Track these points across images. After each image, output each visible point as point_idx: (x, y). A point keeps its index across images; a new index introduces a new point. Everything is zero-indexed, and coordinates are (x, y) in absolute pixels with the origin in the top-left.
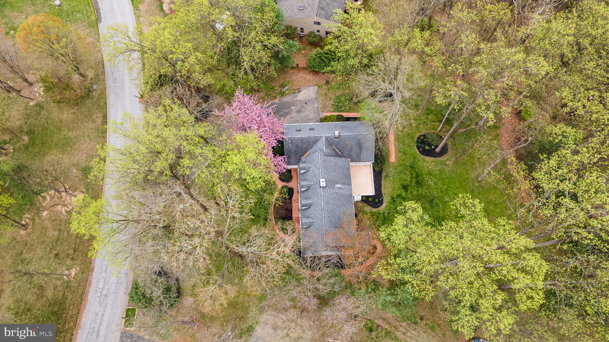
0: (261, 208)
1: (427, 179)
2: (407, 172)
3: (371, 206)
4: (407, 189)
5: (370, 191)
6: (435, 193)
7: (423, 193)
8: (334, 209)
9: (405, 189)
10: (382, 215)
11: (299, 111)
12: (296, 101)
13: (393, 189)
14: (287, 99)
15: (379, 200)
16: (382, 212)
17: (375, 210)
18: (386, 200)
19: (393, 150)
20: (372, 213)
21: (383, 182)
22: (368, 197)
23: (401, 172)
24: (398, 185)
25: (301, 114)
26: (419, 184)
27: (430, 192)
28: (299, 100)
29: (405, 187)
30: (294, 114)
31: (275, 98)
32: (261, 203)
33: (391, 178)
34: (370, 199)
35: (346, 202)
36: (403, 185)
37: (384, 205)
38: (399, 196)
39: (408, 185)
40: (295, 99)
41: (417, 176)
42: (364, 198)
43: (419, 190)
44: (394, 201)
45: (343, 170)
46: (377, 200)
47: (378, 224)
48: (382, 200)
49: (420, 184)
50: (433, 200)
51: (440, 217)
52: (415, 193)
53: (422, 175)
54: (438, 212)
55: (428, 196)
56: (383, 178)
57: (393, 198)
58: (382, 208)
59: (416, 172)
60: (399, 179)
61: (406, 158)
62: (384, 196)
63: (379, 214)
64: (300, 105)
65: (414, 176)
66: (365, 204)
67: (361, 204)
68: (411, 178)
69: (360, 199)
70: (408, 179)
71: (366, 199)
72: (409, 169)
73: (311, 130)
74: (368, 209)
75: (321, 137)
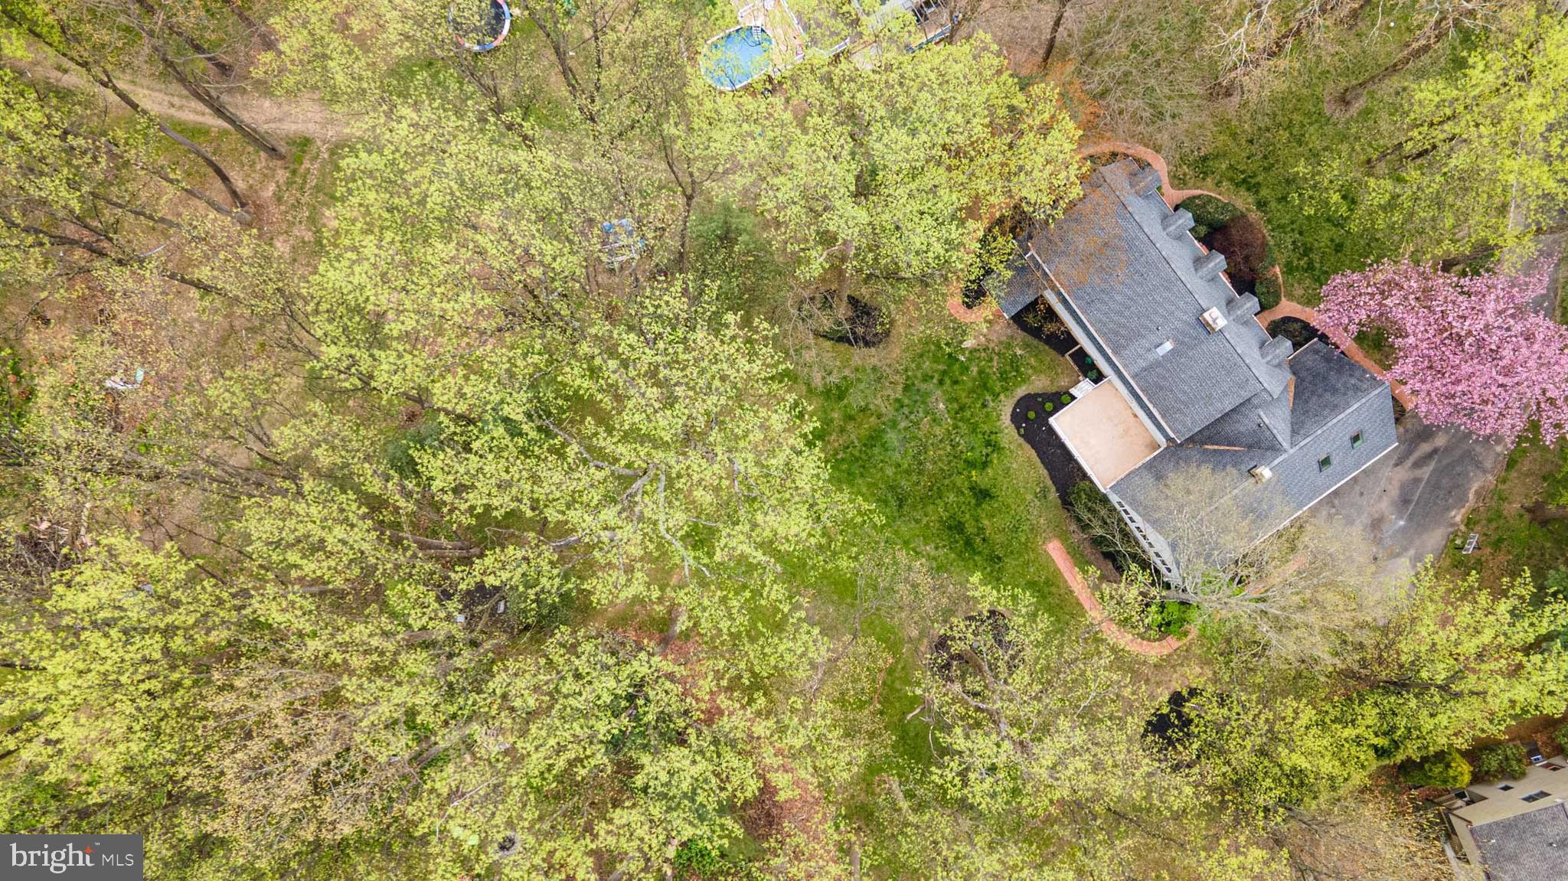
0: (1292, 223)
1: (941, 552)
2: (999, 538)
3: (1039, 395)
4: (975, 494)
5: (1061, 423)
6: (904, 528)
7: (930, 508)
8: (1140, 284)
9: (981, 491)
10: (997, 389)
11: (1376, 524)
12: (1405, 549)
13: (1008, 471)
14: (1436, 538)
15: (1027, 420)
16: (1002, 397)
17: (1021, 391)
18: (1009, 434)
19: (1067, 575)
20: (1024, 381)
21: (1044, 472)
22: (1056, 410)
23: (1016, 529)
24: (1004, 491)
25: (1365, 519)
26: (955, 527)
27: (917, 521)
28: (1398, 555)
29: (983, 495)
30: (1384, 506)
31: (1469, 523)
32: (1301, 233)
33: (1029, 497)
34: (1049, 406)
35: (1120, 325)
36: (991, 498)
37: (1007, 420)
38: (985, 465)
39: (978, 505)
40: (1412, 552)
41: (968, 543)
42: (1065, 398)
43: (946, 510)
44: (988, 444)
45: (1178, 400)
46: (1032, 415)
47: (995, 363)
48: (1018, 428)
49: (950, 528)
50: (900, 506)
51: (862, 475)
52: (952, 497)
53: (960, 555)
54: (870, 485)
55: (914, 507)
56: (1049, 482)
57: (997, 447)
58: (1006, 408)
59: (979, 553)
60: (1008, 506)
61: (1023, 576)
62: (1021, 440)
63: (1006, 390)
64: (1388, 542)
65: (978, 540)
66: (1054, 389)
67: (1063, 382)
68: (981, 530)
69: (1073, 391)
70: (986, 522)
71: (1060, 399)
72: (999, 552)
73: (1325, 462)
74: (1039, 384)
75: (1293, 445)
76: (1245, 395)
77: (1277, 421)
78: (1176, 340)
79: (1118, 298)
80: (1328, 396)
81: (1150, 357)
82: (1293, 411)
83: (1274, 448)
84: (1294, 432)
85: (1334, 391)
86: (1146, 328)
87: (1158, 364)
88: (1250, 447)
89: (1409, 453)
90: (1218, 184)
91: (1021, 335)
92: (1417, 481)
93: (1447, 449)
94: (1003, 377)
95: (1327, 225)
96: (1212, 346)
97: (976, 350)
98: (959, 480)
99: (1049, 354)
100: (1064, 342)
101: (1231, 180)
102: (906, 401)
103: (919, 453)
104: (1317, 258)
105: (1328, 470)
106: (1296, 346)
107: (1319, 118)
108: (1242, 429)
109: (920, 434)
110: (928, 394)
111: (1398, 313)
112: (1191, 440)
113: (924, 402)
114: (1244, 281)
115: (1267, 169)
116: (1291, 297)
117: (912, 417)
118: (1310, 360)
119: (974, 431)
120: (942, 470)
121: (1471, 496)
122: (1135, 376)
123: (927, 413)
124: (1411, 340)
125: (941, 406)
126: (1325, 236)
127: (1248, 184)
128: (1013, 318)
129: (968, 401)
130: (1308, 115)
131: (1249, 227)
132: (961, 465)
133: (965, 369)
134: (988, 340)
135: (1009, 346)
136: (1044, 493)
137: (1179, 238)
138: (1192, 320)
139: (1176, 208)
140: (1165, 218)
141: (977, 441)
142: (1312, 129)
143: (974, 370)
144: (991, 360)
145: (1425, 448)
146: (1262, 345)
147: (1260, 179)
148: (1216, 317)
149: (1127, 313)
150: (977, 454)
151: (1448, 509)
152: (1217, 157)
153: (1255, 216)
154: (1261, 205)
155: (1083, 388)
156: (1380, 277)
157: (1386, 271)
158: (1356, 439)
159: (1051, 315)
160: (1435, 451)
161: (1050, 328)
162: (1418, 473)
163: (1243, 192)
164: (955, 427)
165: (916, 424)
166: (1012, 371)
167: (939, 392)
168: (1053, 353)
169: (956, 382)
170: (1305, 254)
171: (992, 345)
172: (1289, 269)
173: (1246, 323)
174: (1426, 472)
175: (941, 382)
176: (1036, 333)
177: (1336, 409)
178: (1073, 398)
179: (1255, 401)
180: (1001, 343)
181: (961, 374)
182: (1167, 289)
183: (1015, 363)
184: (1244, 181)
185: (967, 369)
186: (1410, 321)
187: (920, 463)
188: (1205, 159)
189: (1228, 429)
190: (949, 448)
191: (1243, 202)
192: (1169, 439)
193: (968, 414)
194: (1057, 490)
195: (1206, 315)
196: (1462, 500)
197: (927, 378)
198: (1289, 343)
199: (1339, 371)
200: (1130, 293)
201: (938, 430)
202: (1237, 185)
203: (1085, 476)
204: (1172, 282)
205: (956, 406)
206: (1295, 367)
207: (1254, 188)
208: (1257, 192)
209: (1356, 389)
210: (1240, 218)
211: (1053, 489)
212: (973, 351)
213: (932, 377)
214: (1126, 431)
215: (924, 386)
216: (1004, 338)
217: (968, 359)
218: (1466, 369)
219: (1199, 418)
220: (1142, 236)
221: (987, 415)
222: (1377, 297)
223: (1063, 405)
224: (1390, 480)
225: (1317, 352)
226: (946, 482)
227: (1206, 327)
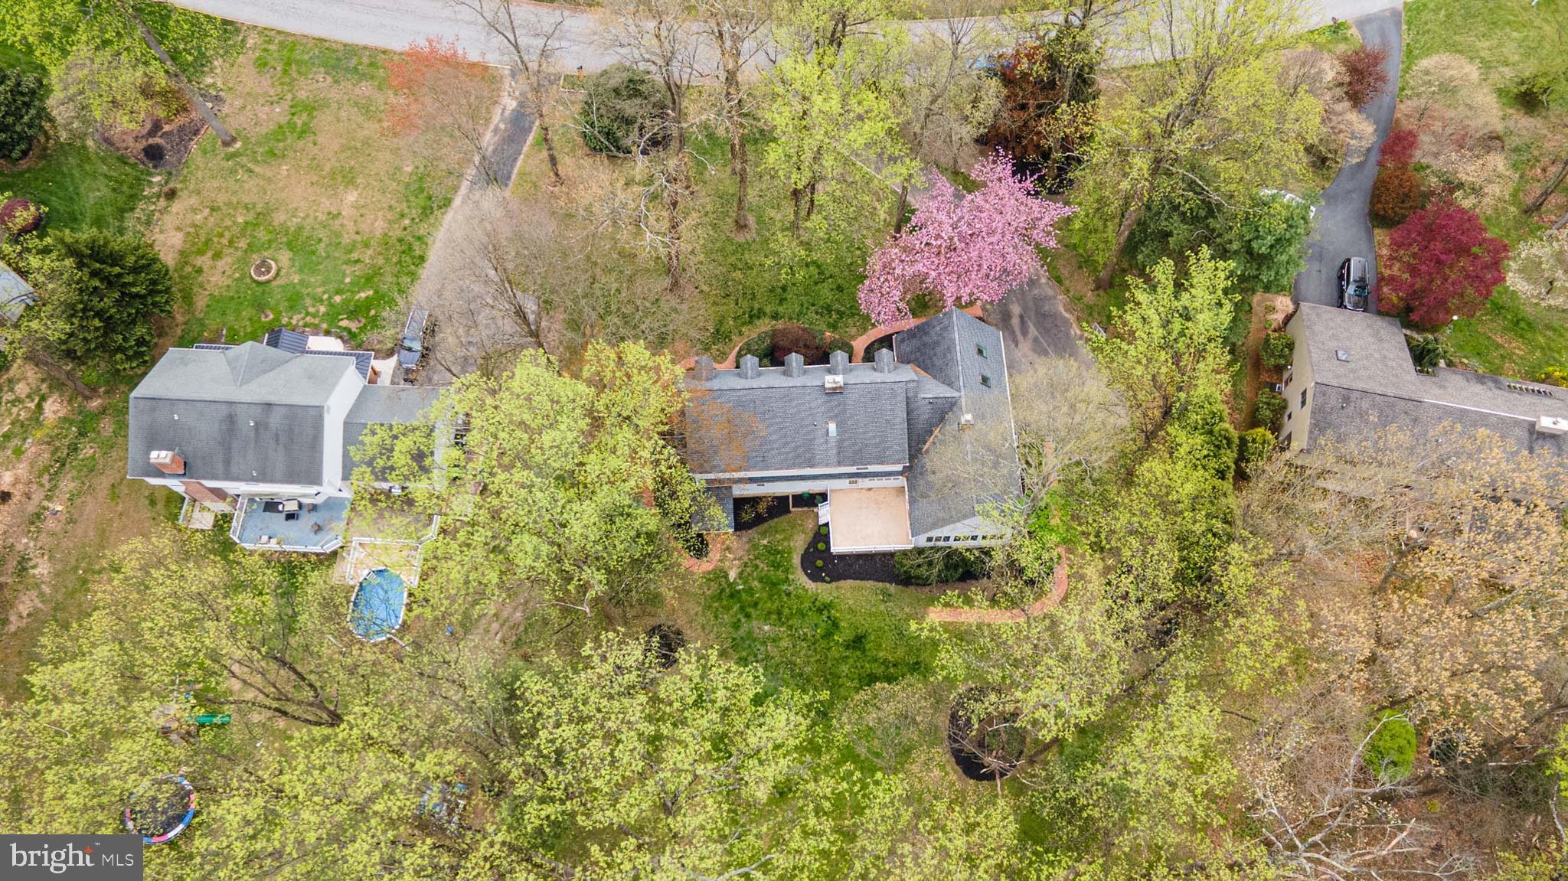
0: (802, 306)
2: (901, 652)
3: (807, 550)
4: (854, 648)
5: (840, 545)
8: (774, 416)
9: (854, 642)
10: (782, 577)
13: (851, 611)
15: (821, 569)
16: (791, 577)
17: (796, 560)
18: (824, 591)
20: (789, 553)
21: (869, 584)
22: (828, 543)
23: (901, 635)
24: (866, 625)
26: (870, 682)
29: (857, 642)
32: (813, 305)
33: (882, 607)
34: (821, 546)
36: (864, 637)
37: (811, 585)
38: (835, 624)
39: (864, 651)
41: (890, 680)
42: (823, 531)
43: (852, 680)
44: (820, 611)
45: (876, 445)
46: (819, 563)
47: (761, 565)
48: (823, 580)
52: (845, 668)
56: (880, 585)
57: (827, 607)
58: (801, 579)
60: (880, 628)
62: (834, 584)
63: (787, 571)
65: (892, 670)
66: (811, 535)
67: (810, 525)
68: (885, 662)
69: (822, 521)
70: (881, 654)
71: (822, 535)
72: (912, 660)
73: (985, 380)
74: (799, 543)
75: (959, 390)
76: (902, 397)
77: (933, 389)
78: (831, 418)
79: (774, 437)
80: (938, 350)
81: (832, 443)
82: (935, 377)
83: (952, 405)
84: (950, 385)
85: (937, 343)
86: (808, 433)
87: (840, 442)
88: (942, 419)
89: (1013, 332)
90: (741, 333)
91: (752, 533)
92: (1036, 340)
93: (1025, 308)
94: (776, 566)
95: (820, 286)
96: (851, 397)
97: (741, 573)
98: (834, 653)
99: (781, 522)
100: (780, 506)
101: (744, 324)
102: (744, 654)
103: (792, 670)
104: (837, 306)
105: (993, 382)
106: (891, 348)
107: (741, 248)
108: (926, 417)
109: (778, 659)
110: (750, 632)
111: (909, 271)
112: (912, 457)
113: (755, 640)
114: (819, 356)
115: (754, 297)
116: (854, 338)
117: (760, 657)
118: (906, 348)
119: (803, 615)
120: (818, 661)
121: (1067, 315)
122: (839, 464)
123: (764, 643)
124: (933, 274)
125: (766, 628)
126: (826, 292)
127: (754, 316)
128: (736, 530)
129: (777, 604)
130: (735, 252)
131: (784, 332)
132: (823, 644)
133: (750, 591)
134: (740, 559)
135: (755, 547)
136: (884, 592)
137: (759, 375)
138: (827, 398)
139: (738, 367)
140: (739, 375)
141: (813, 617)
142: (747, 256)
143: (756, 584)
144: (757, 567)
145: (1015, 321)
146: (875, 369)
147: (756, 306)
148: (831, 380)
149: (789, 439)
150: (823, 625)
151: (1068, 334)
152: (721, 323)
153: (780, 325)
154: (775, 316)
155: (824, 513)
156: (877, 268)
157: (875, 262)
158: (980, 352)
159: (754, 501)
160: (1021, 317)
161: (762, 508)
162: (1030, 336)
163: (758, 322)
164: (790, 627)
165: (768, 657)
166: (776, 557)
167: (755, 623)
168: (782, 518)
169: (756, 604)
170: (830, 312)
171: (746, 559)
172: (834, 327)
173: (851, 370)
174: (1033, 331)
175: (748, 616)
176: (759, 520)
177: (950, 349)
178: (827, 525)
179: (911, 394)
180: (748, 551)
181: (752, 596)
182: (791, 400)
183: (771, 551)
184: (751, 317)
185: (751, 589)
186: (919, 267)
187: (801, 675)
188: (718, 331)
189: (920, 426)
190: (804, 644)
191: (765, 325)
192: (901, 473)
193: (786, 611)
194: (891, 582)
195: (827, 385)
196: (1066, 321)
197: (736, 626)
198: (884, 350)
199: (926, 334)
200: (776, 427)
201: (784, 644)
202: (750, 322)
203: (892, 554)
204: (787, 394)
205: (774, 617)
206: (904, 360)
207: (761, 314)
208: (765, 314)
209: (945, 329)
210: (775, 333)
211: (888, 585)
212: (740, 575)
213: (739, 620)
214: (877, 502)
215: (742, 632)
216: (747, 547)
217: (744, 583)
218: (974, 254)
219: (898, 439)
220: (741, 393)
221: (798, 597)
222: (890, 277)
223: (827, 536)
224: (1025, 355)
225: (903, 341)
226: (829, 664)
227: (836, 391)
